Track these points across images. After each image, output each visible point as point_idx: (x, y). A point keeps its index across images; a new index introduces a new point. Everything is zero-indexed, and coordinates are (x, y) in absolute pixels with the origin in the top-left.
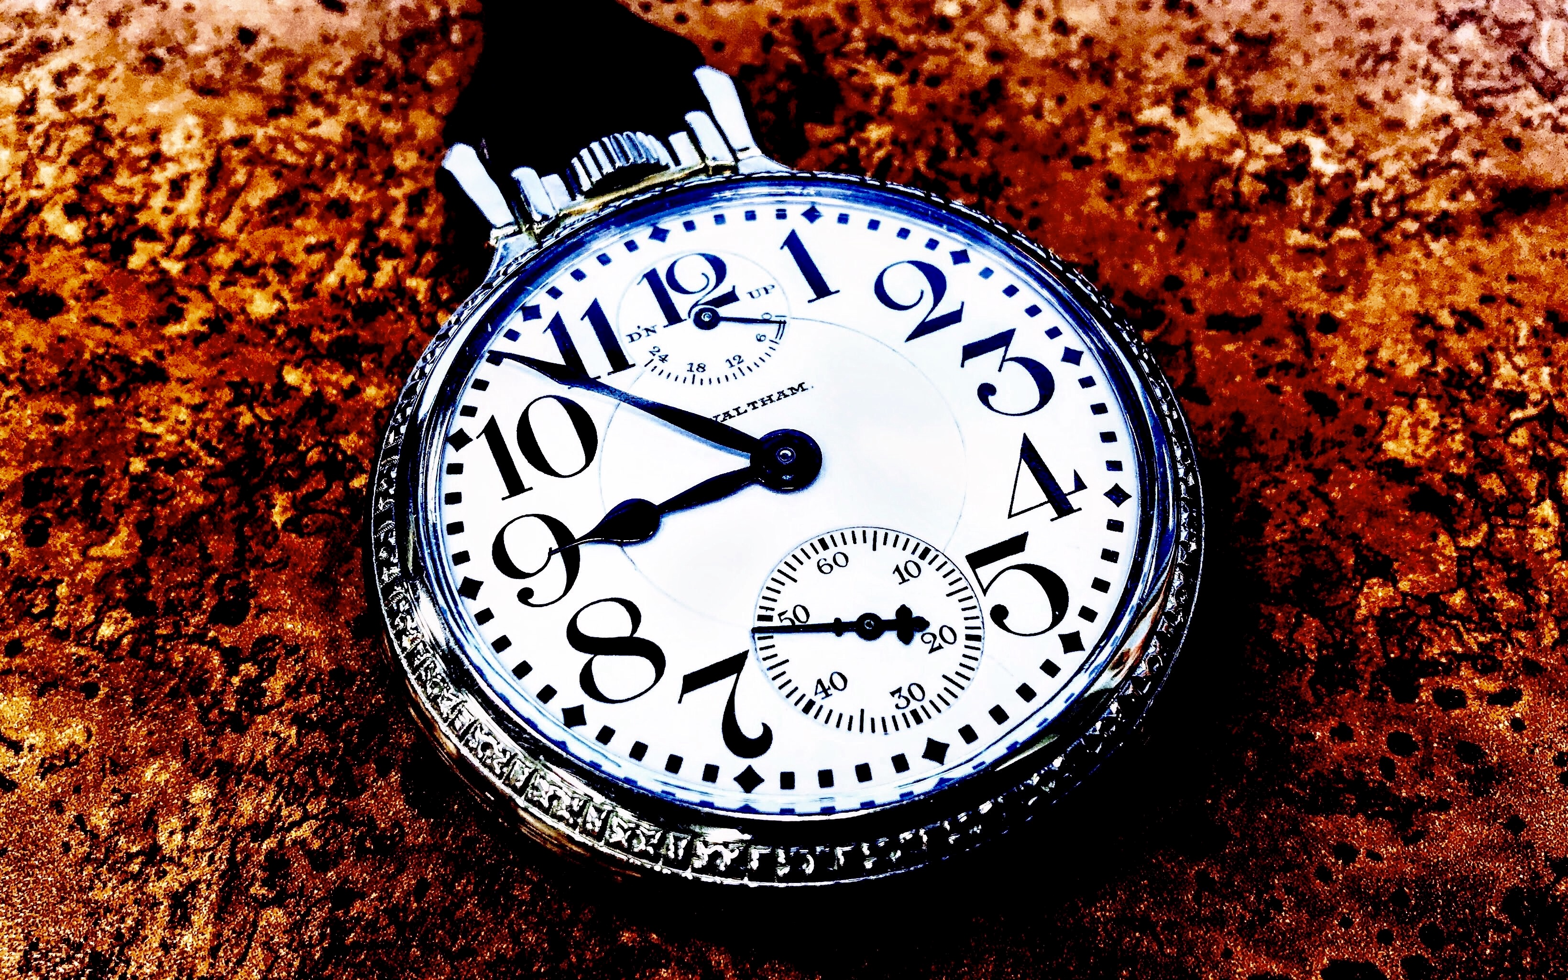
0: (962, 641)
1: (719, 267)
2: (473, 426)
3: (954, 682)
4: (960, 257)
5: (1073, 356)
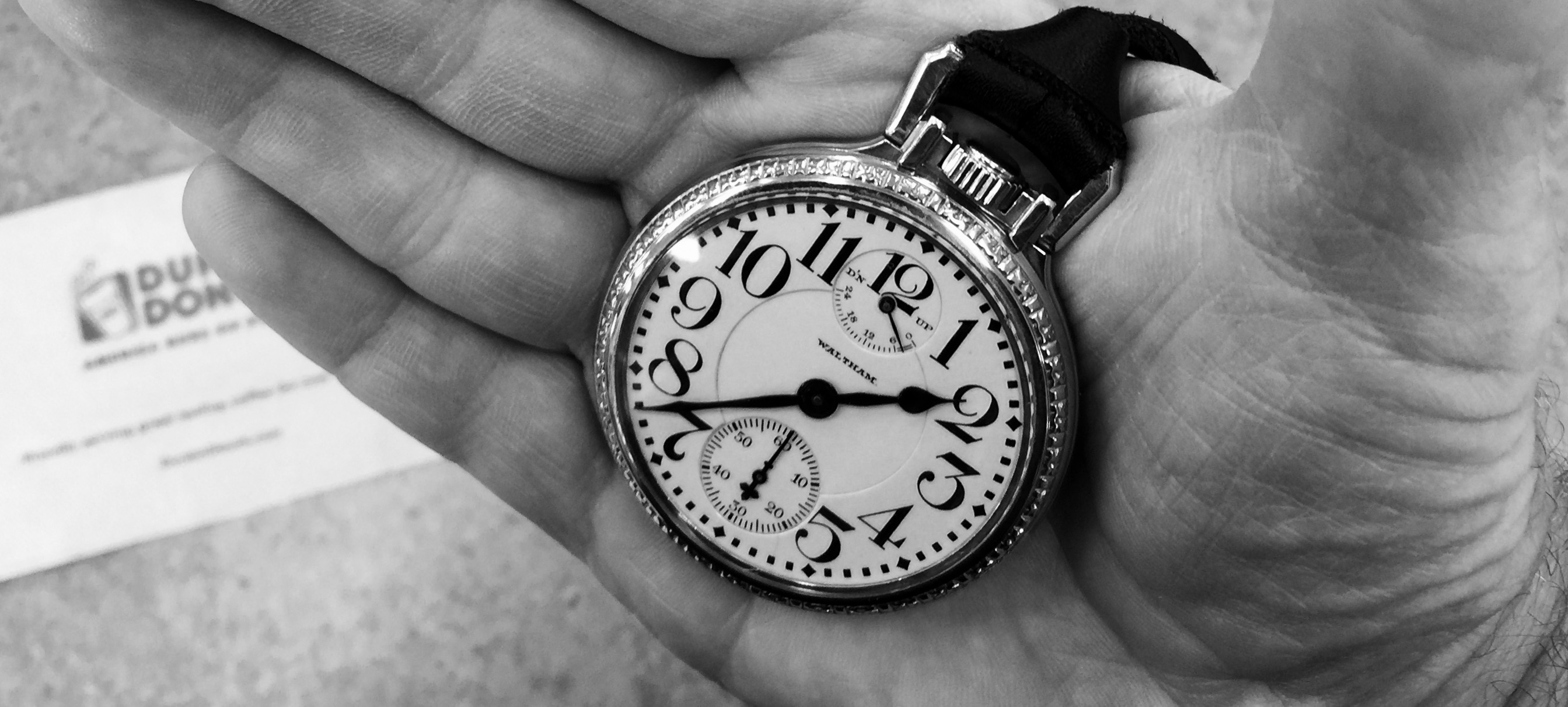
0: (780, 521)
1: (926, 293)
2: (746, 225)
3: (757, 526)
4: (1013, 424)
5: (979, 511)
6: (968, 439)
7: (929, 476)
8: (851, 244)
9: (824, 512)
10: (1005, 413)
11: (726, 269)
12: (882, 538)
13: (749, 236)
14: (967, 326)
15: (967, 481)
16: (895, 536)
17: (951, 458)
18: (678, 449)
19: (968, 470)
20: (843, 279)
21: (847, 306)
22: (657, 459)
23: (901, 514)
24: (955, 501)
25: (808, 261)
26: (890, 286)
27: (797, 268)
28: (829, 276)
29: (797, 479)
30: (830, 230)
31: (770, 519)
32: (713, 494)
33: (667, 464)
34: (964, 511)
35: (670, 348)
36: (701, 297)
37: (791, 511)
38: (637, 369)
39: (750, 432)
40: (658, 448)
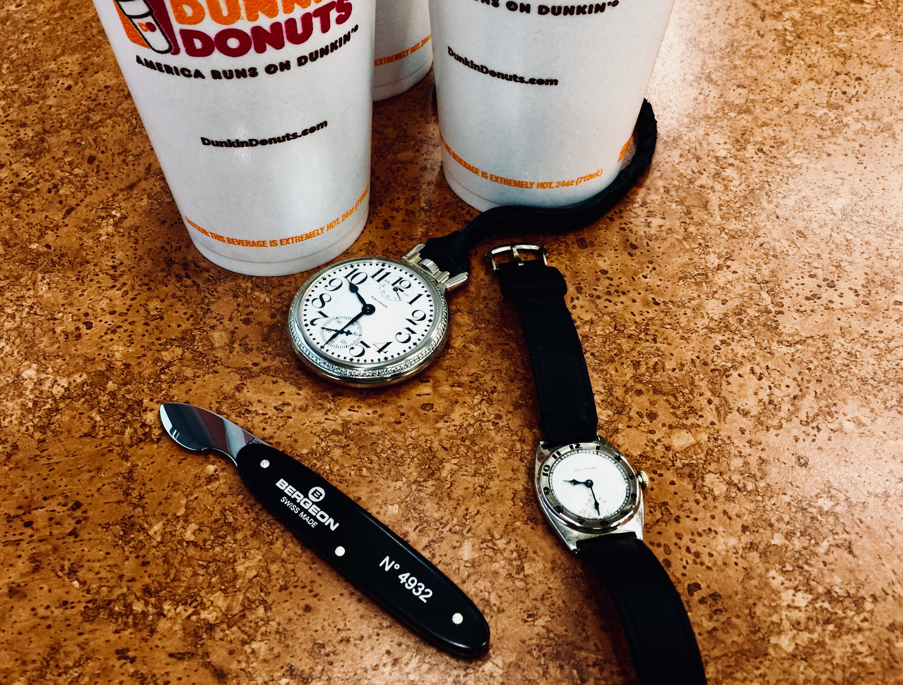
0: (345, 345)
1: (408, 287)
3: (336, 346)
4: (430, 321)
5: (415, 344)
6: (415, 324)
7: (400, 333)
8: (388, 274)
9: (362, 342)
10: (428, 318)
12: (379, 351)
13: (356, 270)
14: (420, 295)
15: (412, 335)
16: (385, 350)
18: (315, 322)
20: (382, 282)
21: (383, 289)
22: (307, 325)
23: (388, 344)
24: (407, 341)
25: (373, 277)
26: (398, 285)
27: (369, 278)
28: (379, 281)
31: (341, 344)
32: (323, 336)
33: (310, 326)
34: (410, 343)
35: (321, 295)
36: (335, 284)
38: (307, 300)
39: (340, 320)
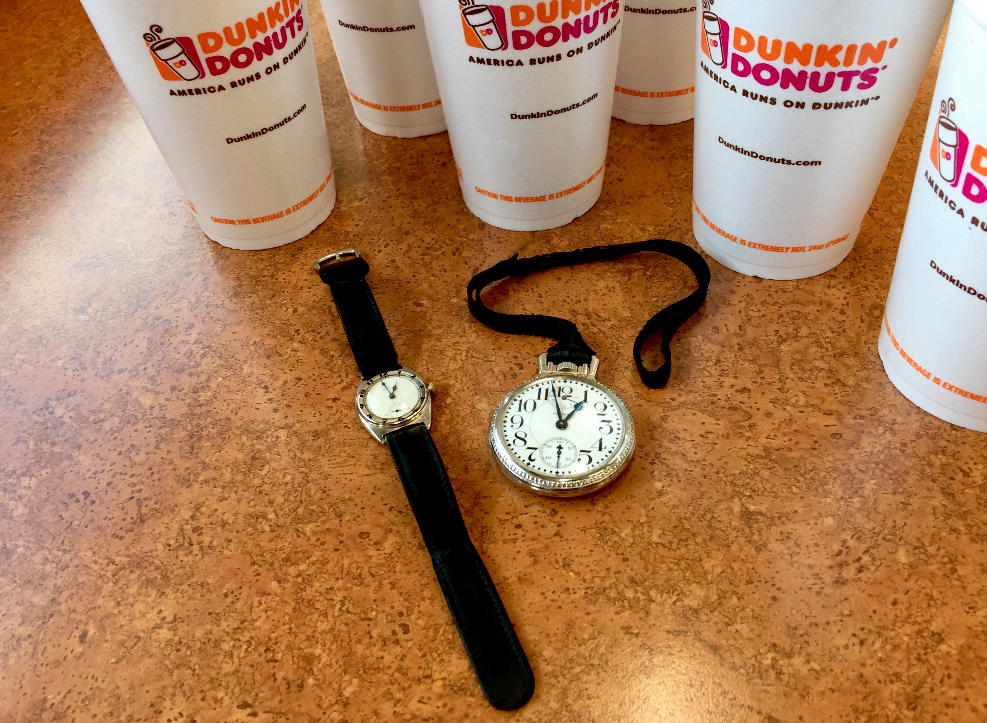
1: (572, 391)
2: (519, 399)
3: (566, 466)
4: (612, 406)
5: (620, 429)
6: (604, 415)
7: (601, 428)
9: (581, 451)
11: (520, 410)
12: (600, 450)
14: (586, 392)
15: (610, 424)
16: (603, 446)
17: (603, 421)
18: (532, 458)
19: (609, 422)
22: (528, 464)
23: (601, 441)
24: (611, 431)
26: (562, 394)
27: (538, 402)
28: (546, 399)
29: (569, 448)
30: (540, 390)
31: (568, 462)
32: (549, 465)
33: (532, 464)
34: (615, 431)
35: (516, 435)
36: (517, 420)
37: (573, 457)
38: (509, 445)
39: (549, 444)
40: (527, 461)
